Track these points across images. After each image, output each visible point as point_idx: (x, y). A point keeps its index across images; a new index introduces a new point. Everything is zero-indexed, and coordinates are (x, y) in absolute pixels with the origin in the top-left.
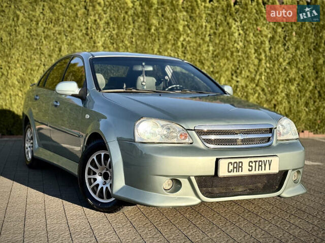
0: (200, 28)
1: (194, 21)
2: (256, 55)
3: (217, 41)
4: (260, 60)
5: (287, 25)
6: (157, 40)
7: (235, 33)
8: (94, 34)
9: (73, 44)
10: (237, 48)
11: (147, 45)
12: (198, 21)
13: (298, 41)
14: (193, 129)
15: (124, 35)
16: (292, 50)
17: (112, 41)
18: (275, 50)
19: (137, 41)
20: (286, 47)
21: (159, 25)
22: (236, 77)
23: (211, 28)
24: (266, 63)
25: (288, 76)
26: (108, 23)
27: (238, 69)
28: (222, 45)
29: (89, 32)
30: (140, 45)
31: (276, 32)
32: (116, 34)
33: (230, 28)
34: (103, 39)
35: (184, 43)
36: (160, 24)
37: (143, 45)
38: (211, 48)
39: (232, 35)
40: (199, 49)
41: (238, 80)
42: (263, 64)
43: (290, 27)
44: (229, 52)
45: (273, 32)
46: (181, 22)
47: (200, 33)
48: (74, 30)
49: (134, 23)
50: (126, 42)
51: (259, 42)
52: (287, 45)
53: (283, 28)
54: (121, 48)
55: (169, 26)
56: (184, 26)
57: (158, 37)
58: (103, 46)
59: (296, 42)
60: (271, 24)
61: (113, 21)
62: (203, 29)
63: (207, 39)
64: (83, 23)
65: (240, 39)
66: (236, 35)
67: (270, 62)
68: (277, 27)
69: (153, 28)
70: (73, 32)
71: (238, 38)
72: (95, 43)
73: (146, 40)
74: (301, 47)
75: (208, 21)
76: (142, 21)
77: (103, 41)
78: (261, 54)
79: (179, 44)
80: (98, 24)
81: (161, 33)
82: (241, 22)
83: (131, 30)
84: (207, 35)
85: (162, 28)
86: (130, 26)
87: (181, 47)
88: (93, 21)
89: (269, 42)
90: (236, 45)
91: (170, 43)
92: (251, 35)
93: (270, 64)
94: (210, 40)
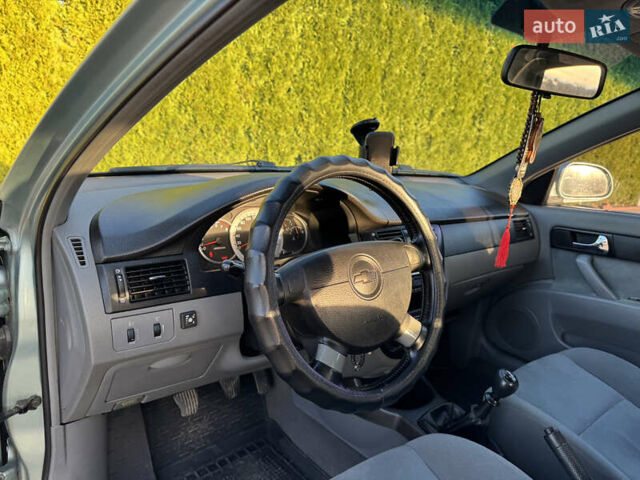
3: (464, 60)
22: (480, 123)
27: (483, 110)
38: (454, 69)
39: (483, 52)
40: (442, 68)
41: (482, 127)
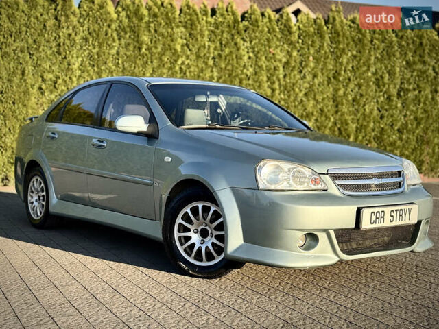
0: (202, 49)
1: (195, 39)
2: (269, 83)
4: (273, 90)
5: (303, 48)
6: (149, 63)
7: (244, 55)
8: (68, 52)
9: (40, 65)
10: (247, 75)
11: (137, 68)
12: (199, 39)
13: (316, 67)
14: (326, 173)
15: (106, 54)
16: (309, 78)
17: (91, 62)
18: (290, 79)
19: (125, 63)
20: (302, 75)
21: (151, 43)
23: (215, 49)
24: (279, 94)
25: (305, 109)
26: (86, 40)
28: (228, 70)
29: (62, 50)
30: (129, 69)
31: (291, 56)
32: (97, 54)
33: (238, 49)
34: (80, 59)
35: (183, 67)
36: (153, 42)
37: (132, 68)
38: (215, 74)
39: (241, 58)
42: (277, 95)
43: (307, 50)
44: (238, 80)
45: (288, 57)
46: (179, 40)
47: (202, 55)
48: (42, 47)
49: (119, 39)
50: (110, 64)
51: (273, 67)
52: (304, 72)
53: (298, 51)
54: (104, 72)
55: (164, 45)
56: (183, 46)
57: (151, 59)
58: (80, 69)
59: (313, 69)
60: (285, 45)
61: (93, 36)
62: (206, 50)
63: (211, 62)
64: (53, 38)
65: (250, 64)
66: (246, 58)
67: (284, 92)
68: (292, 50)
69: (145, 46)
70: (41, 50)
71: (248, 62)
72: (69, 65)
73: (135, 63)
74: (320, 74)
75: (212, 39)
76: (130, 37)
77: (80, 62)
78: (274, 82)
79: (177, 68)
80: (74, 39)
81: (155, 53)
82: (251, 42)
83: (116, 48)
84: (210, 58)
85: (156, 48)
86: (114, 44)
87: (179, 72)
88: (66, 36)
89: (284, 67)
90: (245, 71)
91: (166, 66)
92: (263, 58)
93: (284, 95)
94: (214, 64)
